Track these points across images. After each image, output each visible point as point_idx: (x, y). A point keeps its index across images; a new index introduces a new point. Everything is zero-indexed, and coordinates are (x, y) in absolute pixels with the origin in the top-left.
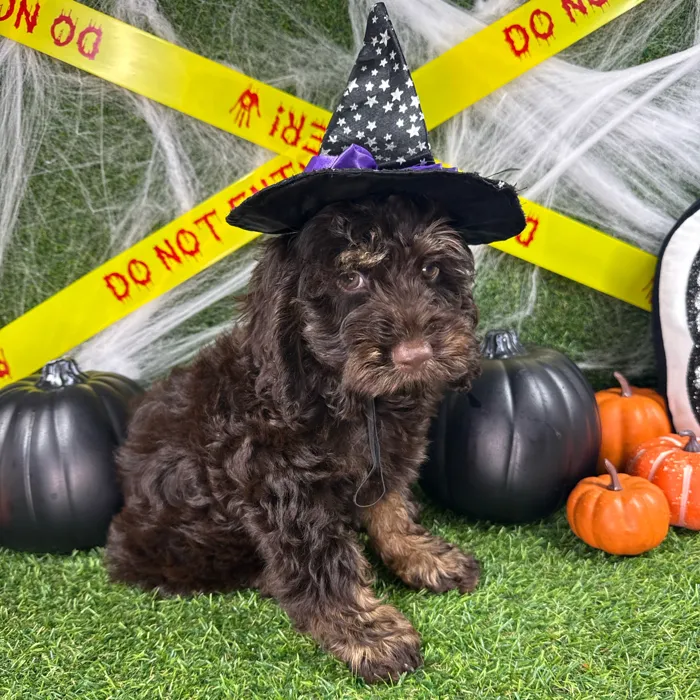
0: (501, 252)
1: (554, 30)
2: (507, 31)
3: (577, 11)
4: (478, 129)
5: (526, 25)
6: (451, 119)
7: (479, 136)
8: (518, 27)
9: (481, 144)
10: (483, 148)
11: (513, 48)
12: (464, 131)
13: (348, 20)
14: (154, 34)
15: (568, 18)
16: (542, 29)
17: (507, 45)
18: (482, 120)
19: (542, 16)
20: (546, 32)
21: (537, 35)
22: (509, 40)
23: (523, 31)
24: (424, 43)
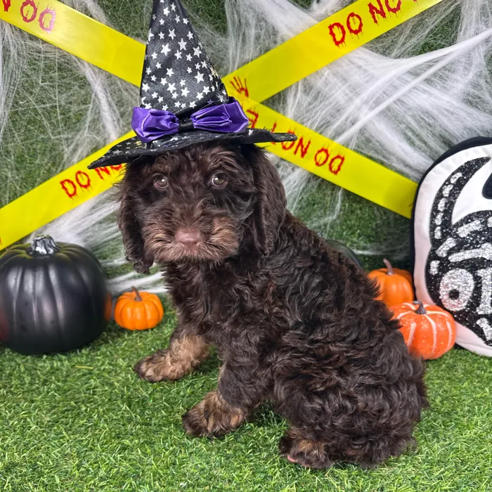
0: (319, 177)
1: (363, 28)
2: (331, 27)
3: (379, 15)
4: (308, 95)
5: (344, 24)
6: (291, 87)
7: (309, 99)
8: (338, 25)
9: (310, 104)
10: (311, 107)
11: (335, 39)
12: (299, 95)
13: (224, 12)
14: (91, 16)
15: (372, 20)
16: (355, 27)
17: (331, 37)
18: (311, 88)
19: (355, 17)
20: (357, 29)
21: (351, 31)
22: (332, 34)
23: (342, 27)
24: (275, 33)
